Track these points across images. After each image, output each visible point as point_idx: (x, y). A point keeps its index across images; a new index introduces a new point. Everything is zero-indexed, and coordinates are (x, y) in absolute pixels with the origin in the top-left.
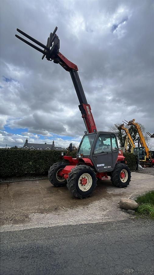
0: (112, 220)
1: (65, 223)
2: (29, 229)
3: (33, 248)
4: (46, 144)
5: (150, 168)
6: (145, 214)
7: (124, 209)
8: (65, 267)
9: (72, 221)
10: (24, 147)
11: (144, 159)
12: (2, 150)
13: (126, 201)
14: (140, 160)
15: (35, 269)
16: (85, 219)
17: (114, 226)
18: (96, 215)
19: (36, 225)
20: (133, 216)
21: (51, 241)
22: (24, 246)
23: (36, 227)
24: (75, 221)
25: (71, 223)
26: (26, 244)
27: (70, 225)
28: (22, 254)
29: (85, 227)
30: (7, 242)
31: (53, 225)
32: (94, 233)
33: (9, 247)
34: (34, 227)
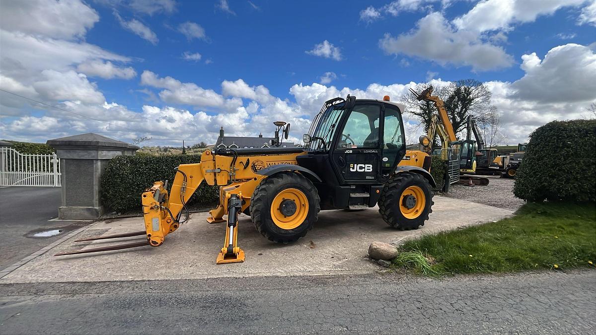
0: (345, 273)
1: (269, 274)
2: (216, 278)
3: (219, 299)
4: (261, 136)
5: (482, 187)
6: (406, 267)
7: (374, 259)
8: (256, 319)
9: (281, 271)
10: (218, 144)
11: (471, 168)
12: (172, 158)
13: (378, 247)
14: (461, 170)
15: (218, 318)
16: (302, 269)
17: (345, 281)
18: (322, 266)
19: (226, 273)
20: (384, 270)
21: (245, 293)
22: (207, 296)
23: (225, 276)
24: (286, 271)
25: (279, 274)
26: (209, 294)
27: (277, 277)
28: (204, 304)
29: (299, 280)
30: (184, 290)
31: (251, 275)
32: (309, 287)
33: (188, 295)
34: (222, 276)
